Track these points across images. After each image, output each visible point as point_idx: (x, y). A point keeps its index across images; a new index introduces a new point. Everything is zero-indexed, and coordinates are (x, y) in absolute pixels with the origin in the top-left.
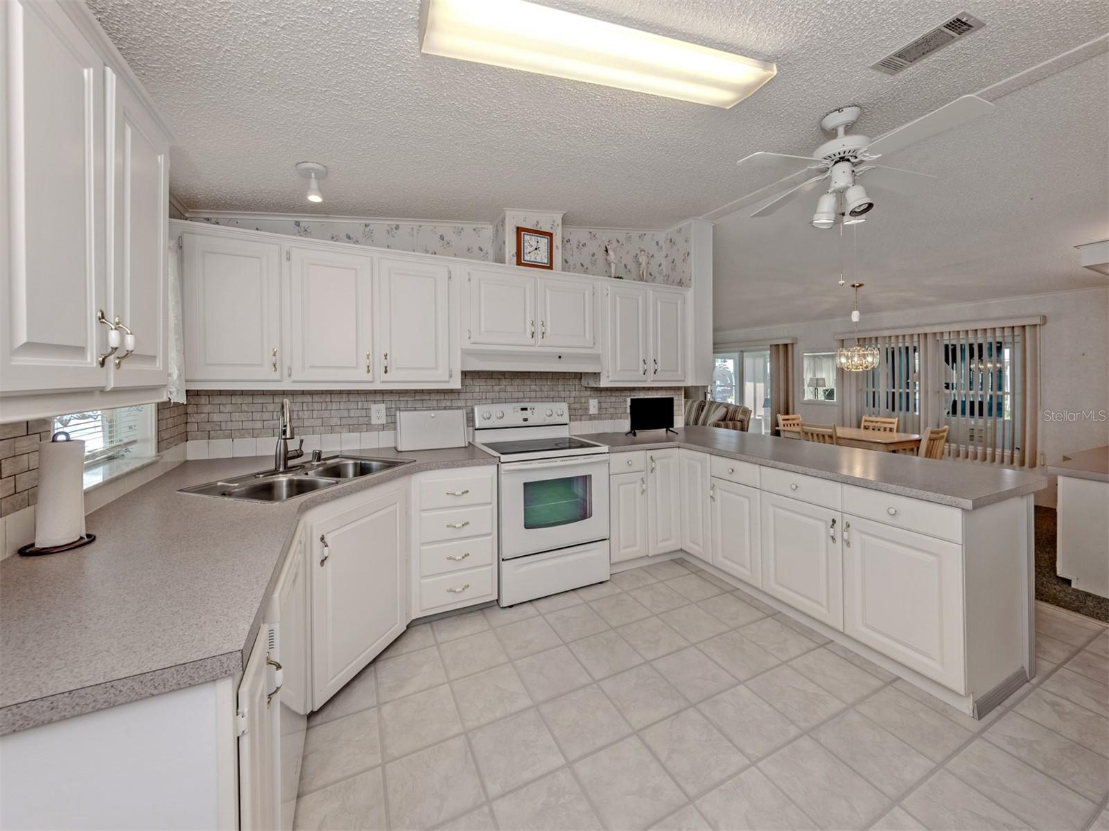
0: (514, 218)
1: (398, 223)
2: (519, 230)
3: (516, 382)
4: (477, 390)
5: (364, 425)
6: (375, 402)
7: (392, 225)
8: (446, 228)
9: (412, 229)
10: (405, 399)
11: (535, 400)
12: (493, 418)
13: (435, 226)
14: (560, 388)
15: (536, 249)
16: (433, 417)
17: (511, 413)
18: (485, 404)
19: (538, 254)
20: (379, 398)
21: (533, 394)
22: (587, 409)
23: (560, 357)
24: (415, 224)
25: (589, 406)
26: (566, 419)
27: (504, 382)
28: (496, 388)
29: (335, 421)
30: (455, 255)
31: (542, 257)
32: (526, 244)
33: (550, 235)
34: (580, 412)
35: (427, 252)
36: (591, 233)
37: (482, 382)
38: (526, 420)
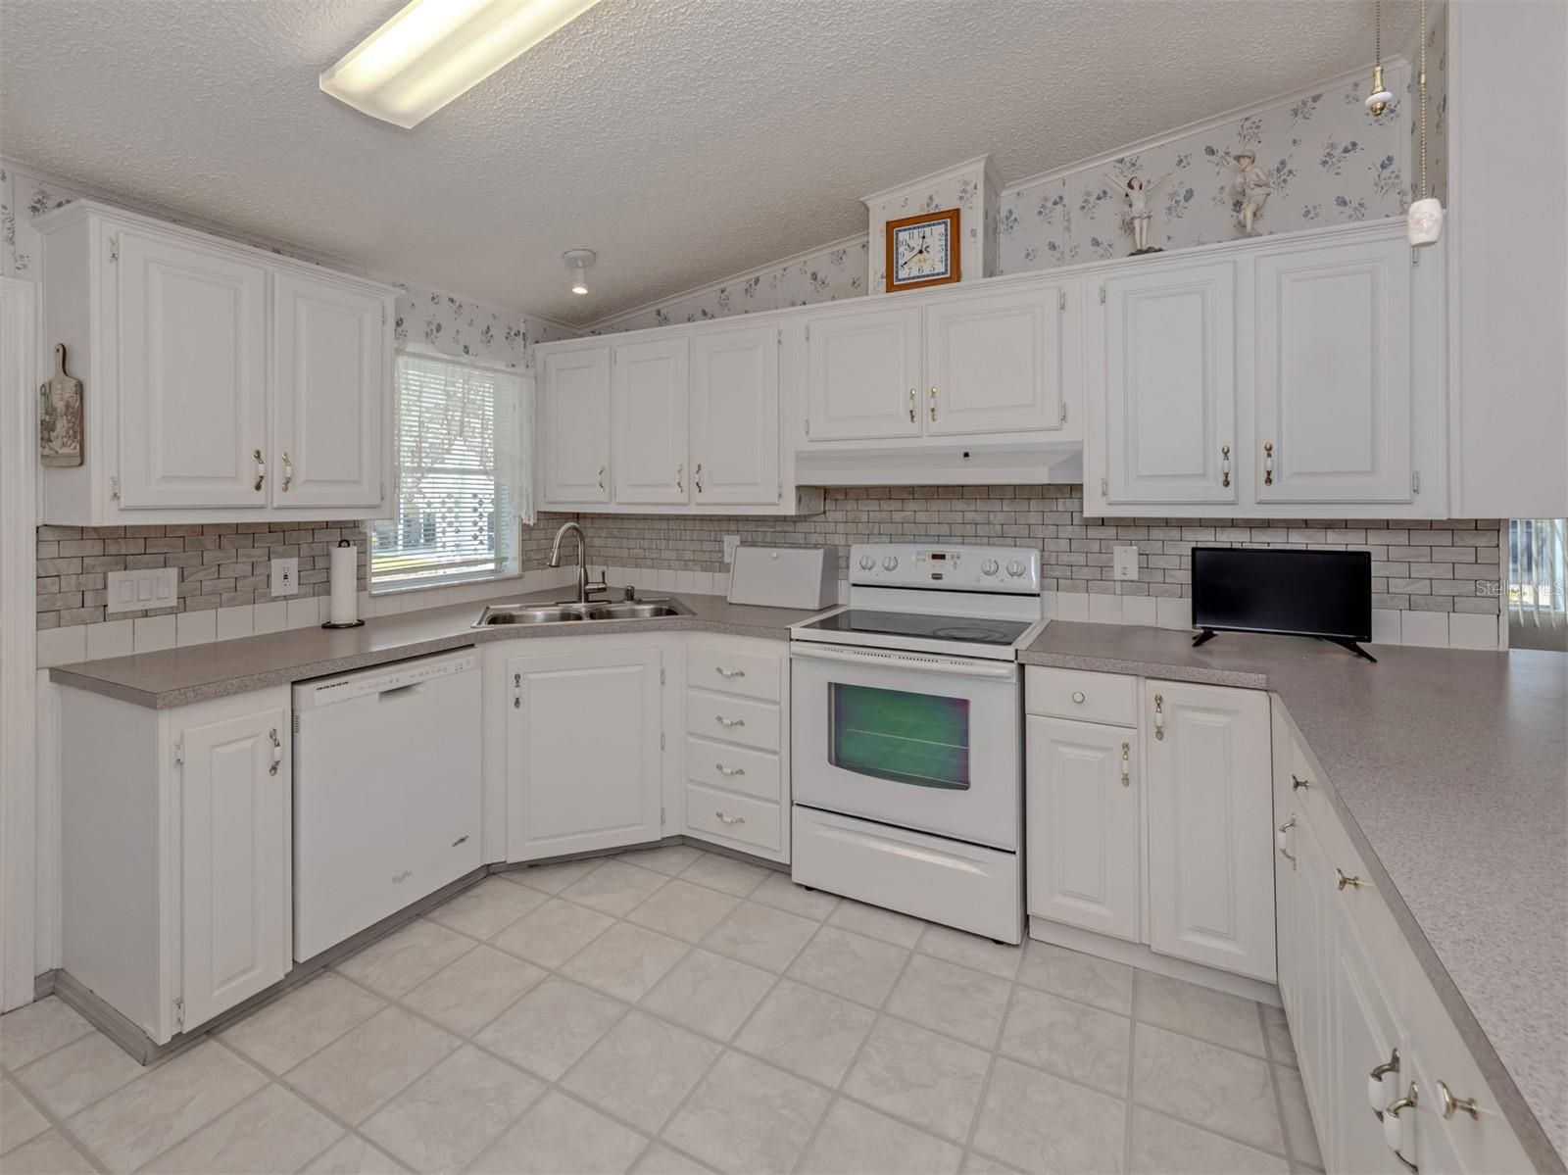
0: (884, 207)
1: (757, 274)
2: (891, 226)
3: (937, 505)
4: (864, 518)
5: (718, 565)
6: (728, 532)
7: (751, 279)
8: (819, 259)
9: (775, 277)
10: (763, 529)
11: (973, 540)
12: (878, 568)
13: (805, 262)
14: (1034, 518)
15: (921, 252)
16: (775, 558)
17: (912, 562)
18: (877, 543)
19: (925, 260)
20: (733, 526)
21: (970, 529)
22: (1105, 568)
23: (966, 455)
24: (777, 269)
25: (1112, 560)
26: (1033, 581)
27: (911, 505)
28: (898, 516)
29: (688, 555)
30: (833, 298)
31: (936, 262)
32: (901, 249)
33: (955, 215)
34: (1086, 573)
35: (793, 304)
36: (1121, 161)
37: (873, 505)
38: (937, 577)
